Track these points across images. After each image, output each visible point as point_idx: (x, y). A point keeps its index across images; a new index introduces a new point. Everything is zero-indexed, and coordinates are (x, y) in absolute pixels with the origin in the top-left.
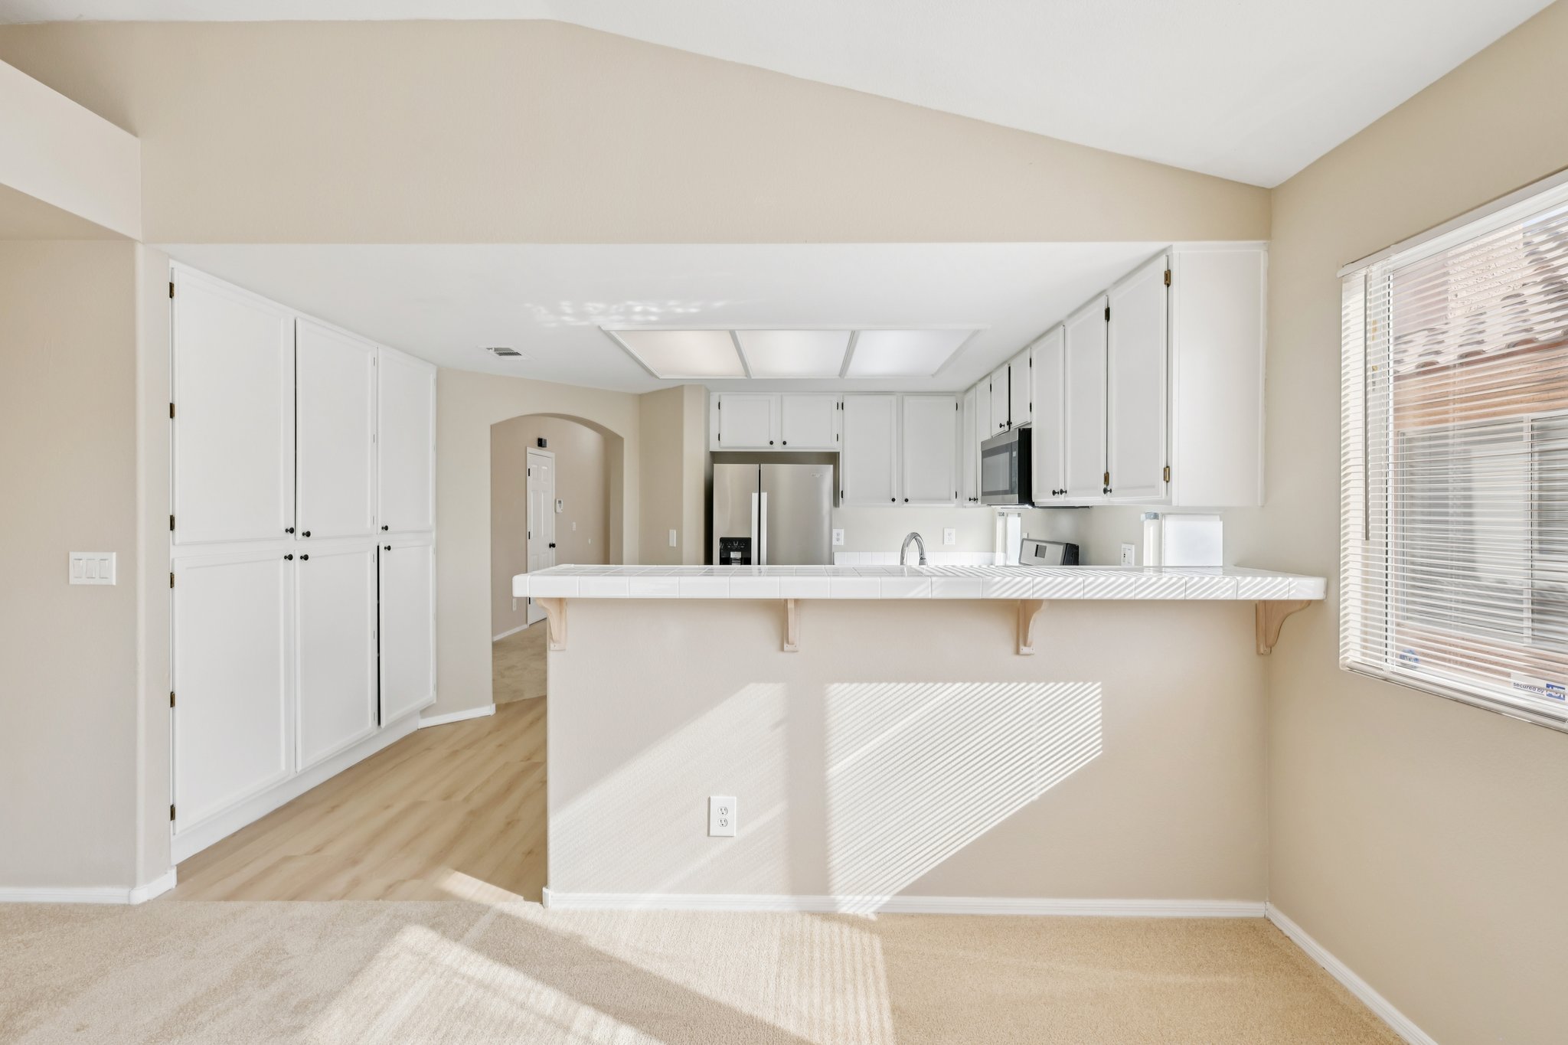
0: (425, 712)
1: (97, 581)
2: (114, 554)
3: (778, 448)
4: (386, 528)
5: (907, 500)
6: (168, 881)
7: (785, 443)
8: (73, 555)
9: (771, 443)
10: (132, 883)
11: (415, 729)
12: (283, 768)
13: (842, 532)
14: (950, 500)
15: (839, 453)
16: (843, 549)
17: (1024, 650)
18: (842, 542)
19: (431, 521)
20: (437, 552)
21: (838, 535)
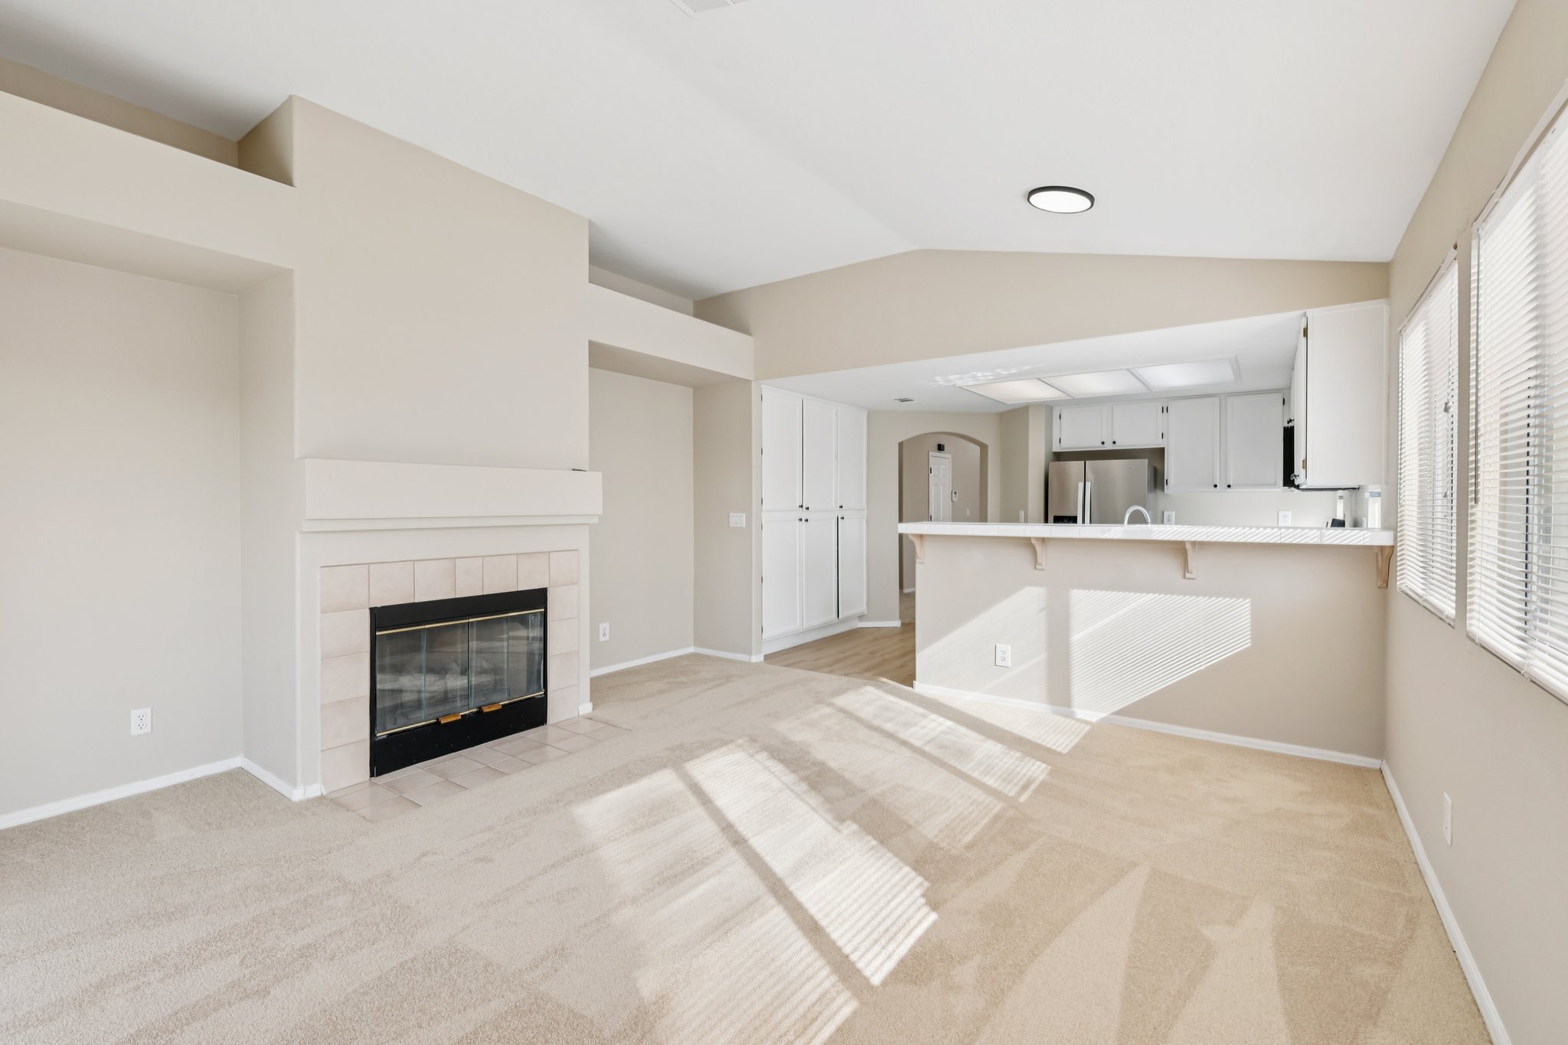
0: (861, 617)
1: (738, 525)
2: (744, 514)
3: (1109, 446)
4: (841, 507)
5: (1229, 486)
6: (761, 658)
7: (1114, 443)
8: (731, 514)
9: (1103, 443)
10: (750, 653)
11: (855, 627)
12: (798, 624)
15: (1164, 448)
17: (1188, 575)
19: (864, 504)
20: (868, 522)
21: (1169, 516)
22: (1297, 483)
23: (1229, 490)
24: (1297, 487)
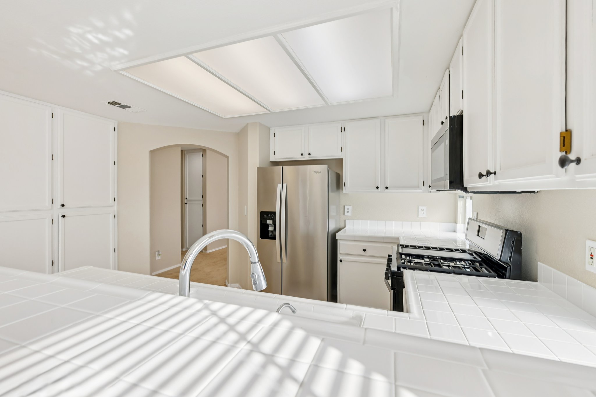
3: (306, 157)
4: (63, 205)
5: (387, 188)
7: (309, 154)
9: (302, 155)
13: (351, 208)
14: (419, 187)
15: (343, 158)
16: (351, 218)
18: (350, 214)
21: (348, 209)
22: (465, 185)
23: (386, 190)
24: (465, 190)
